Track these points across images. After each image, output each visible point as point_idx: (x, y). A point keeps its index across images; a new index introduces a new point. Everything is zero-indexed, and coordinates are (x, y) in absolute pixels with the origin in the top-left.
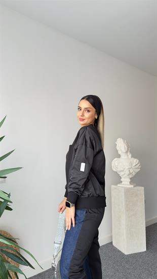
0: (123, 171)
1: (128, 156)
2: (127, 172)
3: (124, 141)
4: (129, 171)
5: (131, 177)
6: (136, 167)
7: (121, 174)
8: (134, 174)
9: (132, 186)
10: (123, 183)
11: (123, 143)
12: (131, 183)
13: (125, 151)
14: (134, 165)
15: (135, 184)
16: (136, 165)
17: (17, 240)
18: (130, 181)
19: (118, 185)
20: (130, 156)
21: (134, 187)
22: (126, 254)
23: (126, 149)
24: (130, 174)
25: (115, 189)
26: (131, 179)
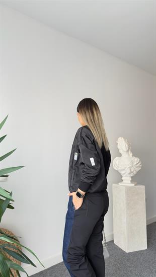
0: (124, 170)
1: (129, 155)
2: (128, 171)
3: (125, 140)
4: (130, 170)
5: (132, 176)
6: (138, 165)
7: (122, 173)
8: (135, 172)
9: (133, 185)
10: (124, 181)
11: (124, 141)
12: (132, 181)
13: (126, 150)
14: (135, 163)
15: (136, 183)
16: (137, 164)
17: (19, 239)
18: (131, 179)
19: (119, 184)
20: (131, 155)
21: (135, 185)
22: (127, 252)
23: (127, 148)
24: (131, 172)
25: (117, 187)
26: (132, 177)
